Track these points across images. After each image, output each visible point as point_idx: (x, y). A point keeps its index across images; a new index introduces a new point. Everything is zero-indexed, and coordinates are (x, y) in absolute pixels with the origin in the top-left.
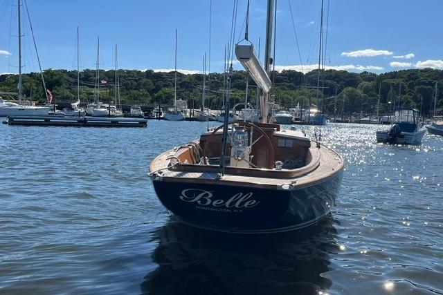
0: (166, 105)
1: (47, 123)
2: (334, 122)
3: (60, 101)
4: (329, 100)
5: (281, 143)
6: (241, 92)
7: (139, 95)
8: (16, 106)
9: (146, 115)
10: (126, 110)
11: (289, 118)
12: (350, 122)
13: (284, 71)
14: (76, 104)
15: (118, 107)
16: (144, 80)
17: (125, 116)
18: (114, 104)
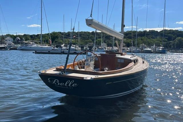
0: (98, 46)
1: (49, 53)
2: (172, 52)
3: (58, 44)
4: (170, 43)
5: (119, 61)
6: (130, 40)
7: (88, 42)
8: (40, 46)
9: (90, 49)
10: (82, 47)
11: (150, 50)
12: (179, 52)
13: (150, 31)
14: (63, 45)
15: (79, 46)
16: (91, 36)
17: (82, 50)
18: (78, 45)
